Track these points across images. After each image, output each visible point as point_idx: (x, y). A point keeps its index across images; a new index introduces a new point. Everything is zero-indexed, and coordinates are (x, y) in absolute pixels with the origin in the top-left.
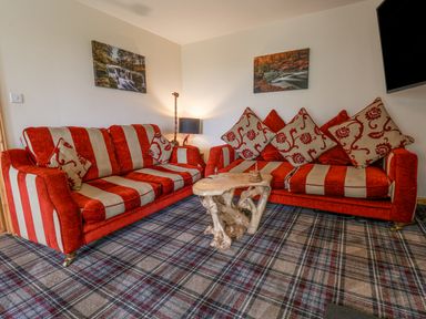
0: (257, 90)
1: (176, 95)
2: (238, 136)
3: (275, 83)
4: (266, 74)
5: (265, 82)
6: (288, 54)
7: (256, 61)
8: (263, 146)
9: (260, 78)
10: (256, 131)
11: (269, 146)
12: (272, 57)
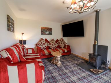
0: (42, 34)
1: (23, 34)
2: (41, 44)
3: (46, 33)
4: (44, 31)
5: (44, 33)
6: (48, 28)
7: (42, 28)
8: (47, 46)
9: (43, 32)
10: (45, 43)
11: (48, 46)
12: (45, 28)
